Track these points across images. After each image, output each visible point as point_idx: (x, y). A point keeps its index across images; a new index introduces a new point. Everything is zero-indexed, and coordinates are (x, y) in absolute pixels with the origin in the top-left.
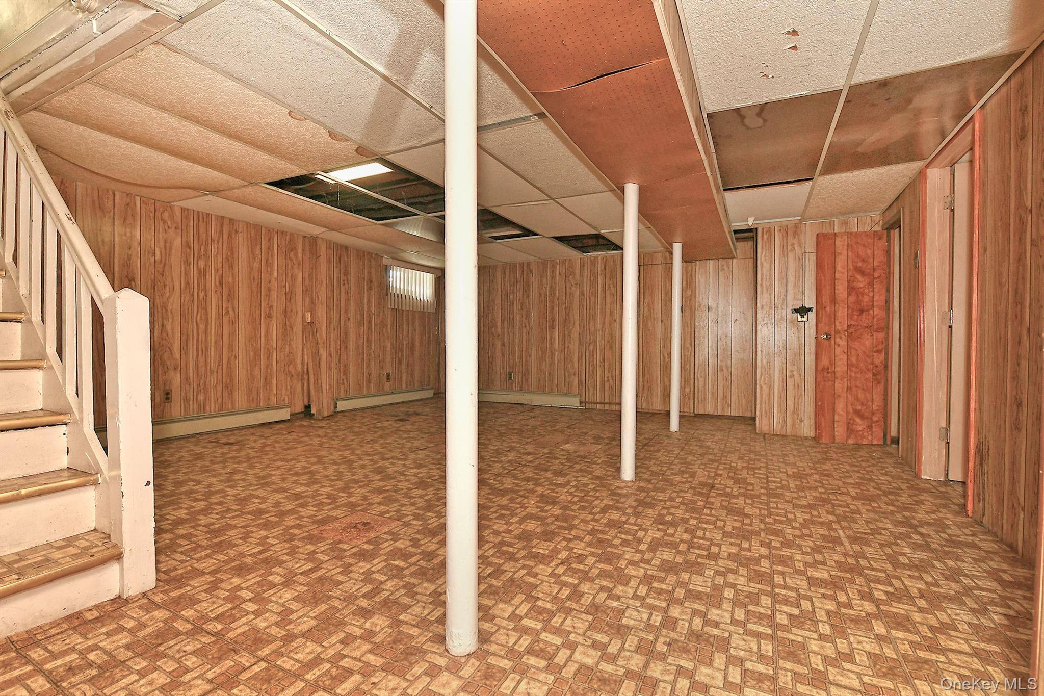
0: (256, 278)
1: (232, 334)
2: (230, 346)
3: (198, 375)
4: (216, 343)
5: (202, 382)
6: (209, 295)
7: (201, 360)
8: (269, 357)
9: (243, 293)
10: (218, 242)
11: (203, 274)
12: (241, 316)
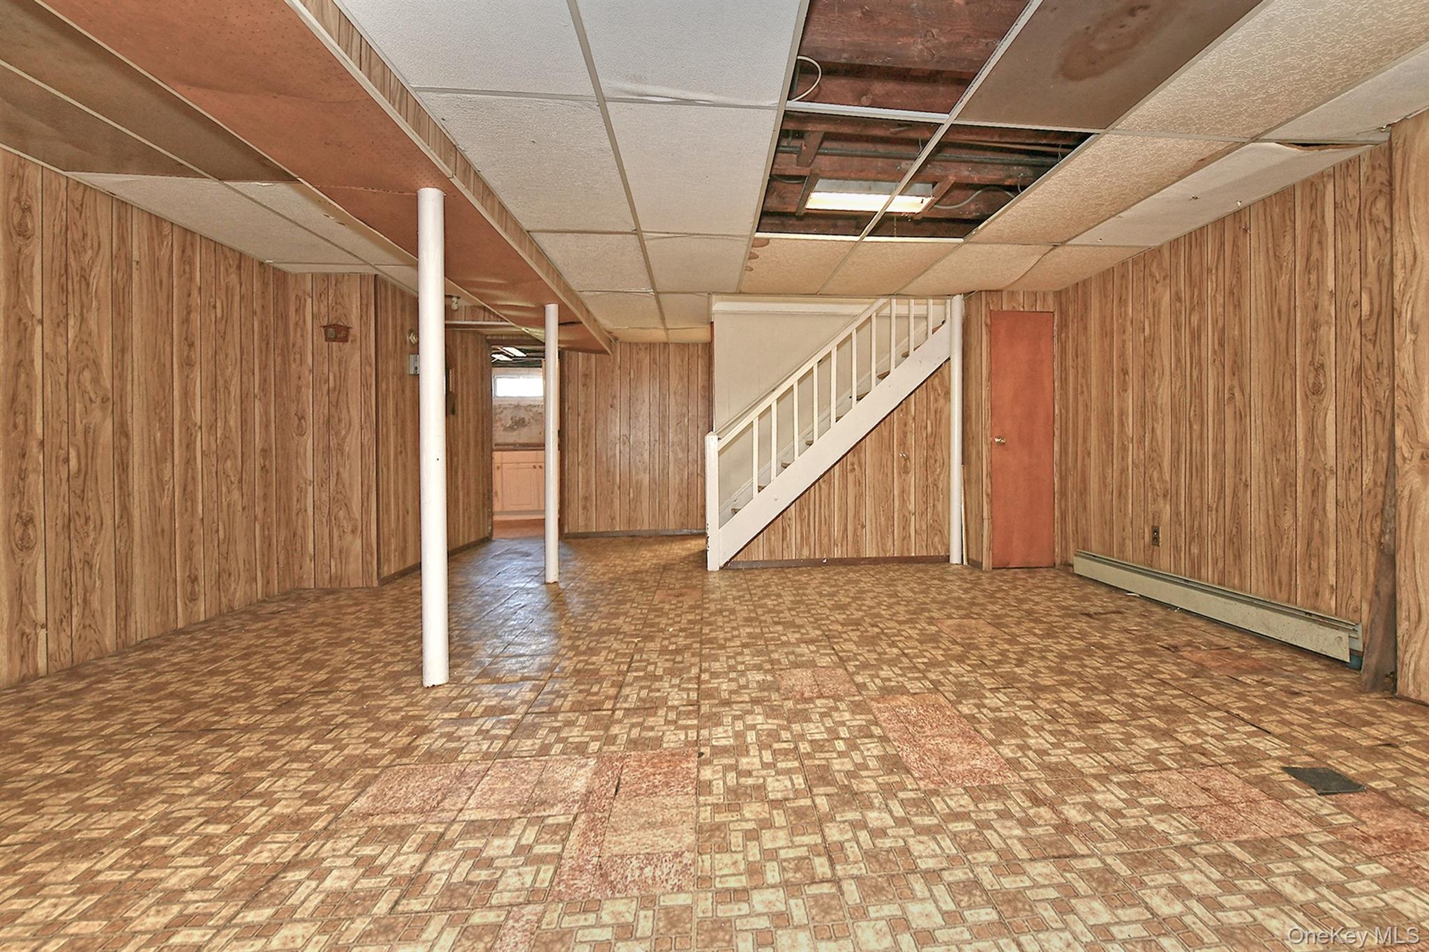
0: (1284, 309)
1: (1241, 439)
2: (1238, 463)
3: (1191, 511)
4: (1215, 456)
5: (1196, 523)
6: (1204, 372)
7: (1196, 485)
8: (1317, 490)
9: (1258, 353)
10: (1217, 269)
11: (1196, 336)
12: (1256, 401)
